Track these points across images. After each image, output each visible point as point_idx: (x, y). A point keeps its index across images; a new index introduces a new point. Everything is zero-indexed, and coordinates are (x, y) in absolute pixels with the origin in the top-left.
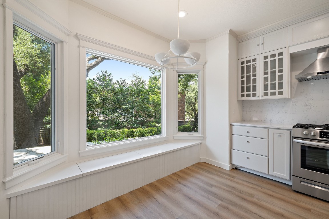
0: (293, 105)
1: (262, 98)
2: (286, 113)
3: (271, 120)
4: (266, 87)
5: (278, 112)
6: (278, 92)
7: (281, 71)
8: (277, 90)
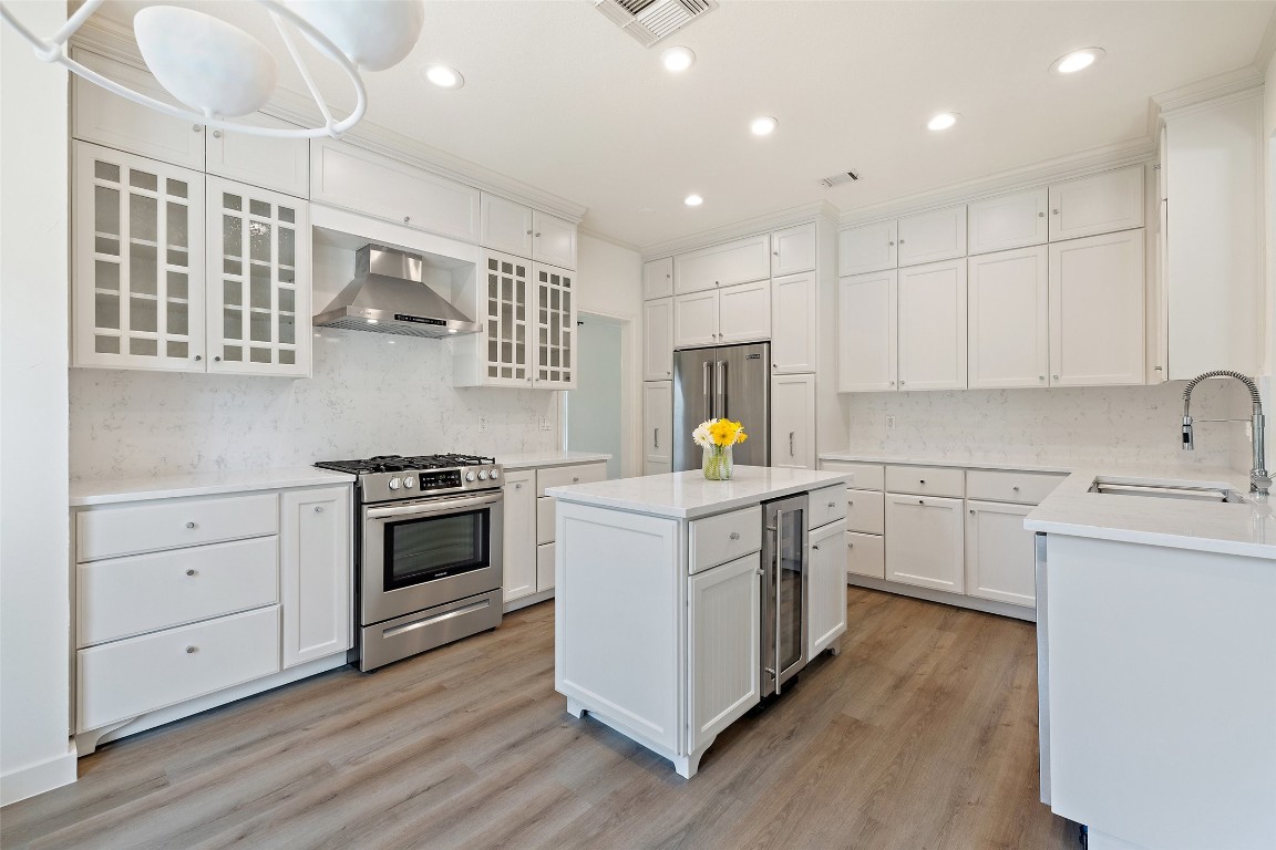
0: (298, 401)
1: (214, 368)
2: (276, 428)
3: (220, 462)
4: (232, 323)
5: (250, 428)
6: (280, 351)
7: (288, 276)
8: (275, 345)
